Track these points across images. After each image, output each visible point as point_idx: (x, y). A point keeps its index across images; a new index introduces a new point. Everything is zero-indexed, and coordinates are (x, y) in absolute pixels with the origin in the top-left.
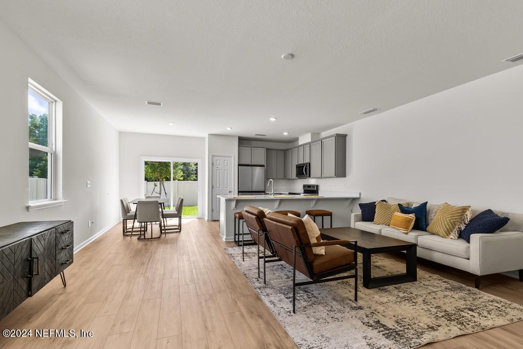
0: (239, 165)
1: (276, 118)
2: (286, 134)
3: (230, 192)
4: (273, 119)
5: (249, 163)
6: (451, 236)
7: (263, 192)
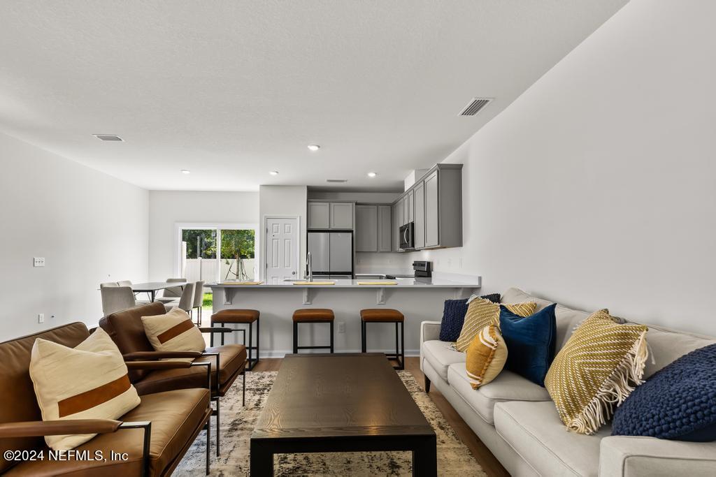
0: (309, 231)
1: (319, 147)
2: (372, 175)
3: (294, 273)
4: (314, 148)
5: (327, 227)
6: (578, 421)
7: (351, 274)
